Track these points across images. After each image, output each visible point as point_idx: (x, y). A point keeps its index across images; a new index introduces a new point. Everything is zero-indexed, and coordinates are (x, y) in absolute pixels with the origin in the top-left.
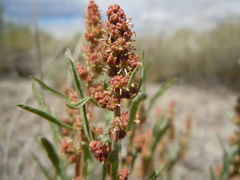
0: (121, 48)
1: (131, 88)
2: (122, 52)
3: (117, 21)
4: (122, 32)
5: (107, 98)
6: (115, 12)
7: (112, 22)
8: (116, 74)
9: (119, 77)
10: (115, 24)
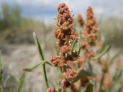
0: (66, 28)
1: (73, 53)
2: (67, 30)
3: (63, 12)
4: (67, 18)
5: (58, 60)
6: (62, 7)
7: (60, 13)
8: (64, 45)
9: (65, 46)
10: (62, 14)
